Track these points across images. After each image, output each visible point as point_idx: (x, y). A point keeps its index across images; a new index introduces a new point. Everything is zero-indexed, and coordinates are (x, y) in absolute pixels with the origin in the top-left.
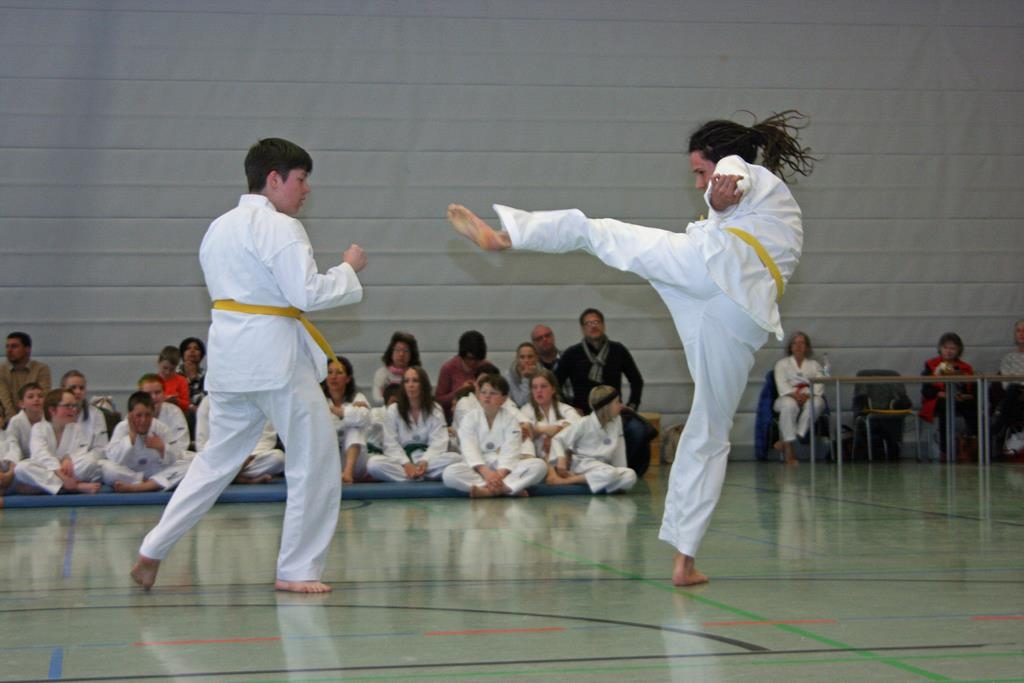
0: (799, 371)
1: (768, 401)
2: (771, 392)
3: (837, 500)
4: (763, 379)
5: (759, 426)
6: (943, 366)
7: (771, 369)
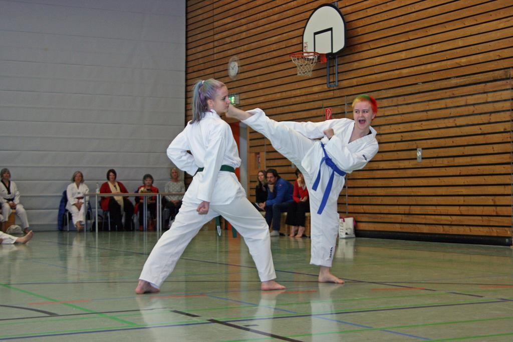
0: (79, 191)
1: (64, 204)
2: (65, 200)
3: (95, 248)
4: (61, 194)
5: (59, 215)
6: (142, 189)
7: (65, 190)
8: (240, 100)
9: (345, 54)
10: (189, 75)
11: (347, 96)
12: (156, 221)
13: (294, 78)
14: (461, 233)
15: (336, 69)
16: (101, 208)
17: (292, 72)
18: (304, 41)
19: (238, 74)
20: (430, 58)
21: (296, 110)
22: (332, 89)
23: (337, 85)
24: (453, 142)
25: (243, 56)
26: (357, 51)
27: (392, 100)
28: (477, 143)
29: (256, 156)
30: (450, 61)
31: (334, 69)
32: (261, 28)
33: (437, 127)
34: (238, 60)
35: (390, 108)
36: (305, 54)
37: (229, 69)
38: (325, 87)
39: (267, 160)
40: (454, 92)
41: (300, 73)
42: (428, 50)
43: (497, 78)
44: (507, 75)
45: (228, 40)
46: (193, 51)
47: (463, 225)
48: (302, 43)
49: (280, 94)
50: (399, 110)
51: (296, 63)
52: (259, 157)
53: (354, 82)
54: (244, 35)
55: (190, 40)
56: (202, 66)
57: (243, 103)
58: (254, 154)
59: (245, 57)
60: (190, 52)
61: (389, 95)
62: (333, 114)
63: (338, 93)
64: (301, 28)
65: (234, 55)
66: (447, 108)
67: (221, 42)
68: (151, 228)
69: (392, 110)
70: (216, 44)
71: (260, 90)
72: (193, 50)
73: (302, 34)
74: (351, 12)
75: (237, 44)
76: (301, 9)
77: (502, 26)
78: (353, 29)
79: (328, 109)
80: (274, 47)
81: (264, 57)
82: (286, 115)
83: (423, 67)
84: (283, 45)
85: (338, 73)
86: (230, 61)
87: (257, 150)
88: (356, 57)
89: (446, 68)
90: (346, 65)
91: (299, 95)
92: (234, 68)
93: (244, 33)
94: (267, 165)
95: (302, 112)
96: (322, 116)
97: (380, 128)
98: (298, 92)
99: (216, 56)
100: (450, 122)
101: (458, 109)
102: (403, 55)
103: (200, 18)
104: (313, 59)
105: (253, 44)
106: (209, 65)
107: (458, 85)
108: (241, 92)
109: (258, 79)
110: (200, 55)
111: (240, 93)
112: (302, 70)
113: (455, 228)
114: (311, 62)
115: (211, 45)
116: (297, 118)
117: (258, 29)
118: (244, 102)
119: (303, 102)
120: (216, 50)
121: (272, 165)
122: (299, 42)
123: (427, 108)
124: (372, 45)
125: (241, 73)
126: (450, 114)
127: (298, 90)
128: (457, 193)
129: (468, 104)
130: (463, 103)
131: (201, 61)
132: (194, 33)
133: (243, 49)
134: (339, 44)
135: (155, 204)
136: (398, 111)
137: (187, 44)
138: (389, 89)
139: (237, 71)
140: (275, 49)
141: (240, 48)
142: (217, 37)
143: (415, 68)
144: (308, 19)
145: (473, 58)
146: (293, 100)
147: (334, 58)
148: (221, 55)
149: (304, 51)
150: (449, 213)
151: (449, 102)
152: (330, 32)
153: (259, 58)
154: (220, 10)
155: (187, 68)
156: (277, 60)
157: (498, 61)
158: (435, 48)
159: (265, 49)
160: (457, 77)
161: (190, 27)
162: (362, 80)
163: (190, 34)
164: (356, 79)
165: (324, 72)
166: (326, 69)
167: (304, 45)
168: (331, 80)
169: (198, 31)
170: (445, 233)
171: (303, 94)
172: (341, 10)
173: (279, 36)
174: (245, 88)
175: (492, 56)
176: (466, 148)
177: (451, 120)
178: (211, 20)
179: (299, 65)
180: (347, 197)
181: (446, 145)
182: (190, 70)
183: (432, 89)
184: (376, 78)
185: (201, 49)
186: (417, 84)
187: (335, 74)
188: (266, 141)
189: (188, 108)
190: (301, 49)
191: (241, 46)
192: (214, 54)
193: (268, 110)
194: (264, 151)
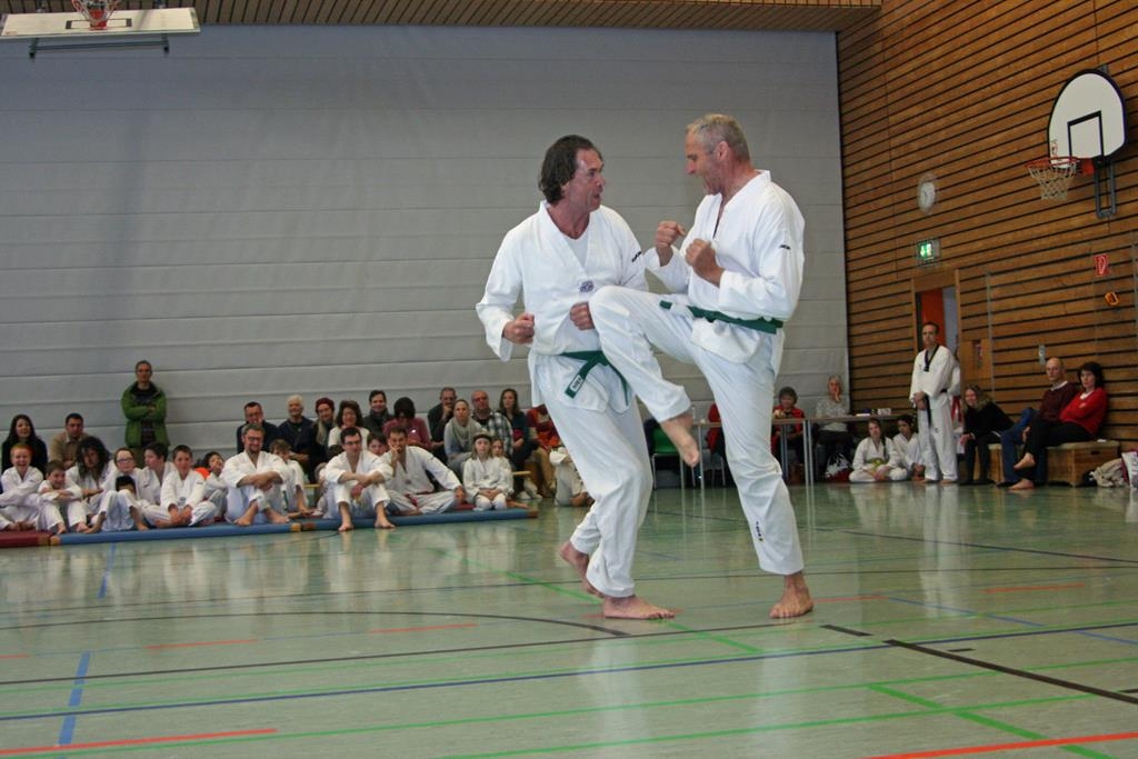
6: (777, 412)
8: (942, 249)
9: (1127, 156)
10: (848, 210)
12: (804, 467)
13: (1035, 206)
15: (1112, 184)
16: (709, 447)
17: (1033, 193)
18: (1051, 139)
19: (935, 203)
21: (1042, 261)
22: (1106, 219)
23: (1114, 211)
25: (942, 171)
29: (974, 347)
31: (1108, 185)
32: (973, 120)
34: (933, 180)
36: (1053, 162)
37: (920, 197)
38: (1094, 218)
39: (994, 352)
41: (1046, 195)
45: (915, 146)
46: (856, 168)
48: (1048, 142)
49: (1012, 234)
51: (1037, 178)
52: (979, 348)
54: (942, 135)
55: (848, 150)
56: (871, 195)
57: (946, 253)
58: (970, 343)
59: (947, 174)
60: (849, 171)
62: (1110, 265)
63: (1116, 227)
64: (1045, 115)
65: (928, 170)
67: (902, 150)
68: (794, 479)
70: (894, 153)
71: (976, 230)
72: (855, 166)
73: (1046, 126)
74: (1133, 81)
75: (932, 151)
76: (1042, 82)
79: (1101, 256)
80: (998, 152)
81: (981, 171)
82: (1023, 272)
84: (1013, 147)
85: (1116, 191)
86: (920, 183)
87: (976, 335)
91: (1045, 234)
92: (927, 193)
93: (943, 132)
95: (1055, 265)
96: (1090, 269)
98: (1044, 229)
99: (895, 176)
103: (865, 110)
104: (1069, 169)
105: (958, 150)
106: (882, 191)
108: (941, 235)
109: (971, 211)
110: (866, 176)
111: (940, 237)
114: (1065, 174)
115: (886, 157)
116: (1046, 275)
117: (968, 122)
118: (948, 253)
119: (1053, 246)
120: (894, 164)
121: (1002, 361)
122: (1042, 141)
125: (940, 202)
127: (1046, 225)
131: (869, 186)
132: (854, 137)
133: (940, 159)
134: (1115, 139)
135: (802, 437)
137: (843, 157)
139: (933, 198)
141: (936, 158)
142: (895, 142)
144: (1057, 99)
146: (1036, 244)
147: (1107, 165)
148: (904, 173)
149: (1052, 156)
152: (1097, 119)
153: (971, 173)
154: (898, 94)
155: (845, 199)
159: (983, 157)
161: (848, 129)
163: (848, 140)
165: (1091, 190)
166: (1092, 186)
167: (1052, 145)
168: (1104, 205)
169: (862, 134)
171: (1054, 232)
172: (1116, 79)
173: (1006, 133)
174: (949, 228)
178: (883, 113)
179: (1044, 180)
182: (851, 202)
187: (1108, 193)
188: (991, 320)
189: (851, 269)
190: (1046, 153)
191: (938, 155)
192: (892, 171)
193: (991, 265)
194: (988, 337)
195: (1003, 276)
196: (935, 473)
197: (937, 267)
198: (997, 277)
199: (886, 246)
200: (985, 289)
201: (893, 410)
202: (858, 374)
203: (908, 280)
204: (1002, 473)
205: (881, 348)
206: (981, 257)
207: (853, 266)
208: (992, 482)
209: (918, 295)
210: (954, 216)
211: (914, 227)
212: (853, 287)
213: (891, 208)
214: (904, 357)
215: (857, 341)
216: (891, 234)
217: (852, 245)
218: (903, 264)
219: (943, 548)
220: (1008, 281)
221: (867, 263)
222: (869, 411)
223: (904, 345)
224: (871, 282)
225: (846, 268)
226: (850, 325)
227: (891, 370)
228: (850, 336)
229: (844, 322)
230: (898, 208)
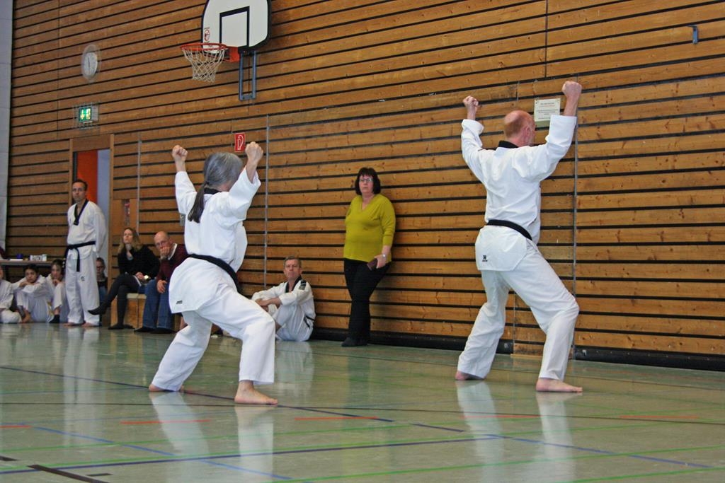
8: (100, 114)
9: (267, 50)
10: (17, 69)
11: (270, 115)
13: (186, 84)
14: (438, 333)
15: (254, 72)
17: (184, 74)
18: (204, 27)
19: (97, 72)
20: (398, 62)
21: (189, 134)
22: (247, 103)
23: (254, 97)
24: (430, 193)
25: (105, 44)
26: (286, 46)
27: (340, 125)
28: (466, 195)
29: (123, 205)
30: (430, 67)
31: (251, 73)
33: (406, 169)
34: (97, 51)
35: (334, 137)
36: (205, 47)
37: (83, 64)
38: (236, 100)
39: (141, 211)
40: (433, 116)
41: (197, 75)
42: (395, 49)
43: (496, 98)
44: (512, 94)
45: (82, 17)
47: (441, 321)
48: (201, 28)
49: (164, 107)
50: (349, 140)
51: (190, 59)
52: (128, 207)
53: (282, 93)
54: (108, 11)
55: (20, 13)
56: (38, 58)
57: (104, 119)
58: (119, 202)
59: (110, 46)
60: (19, 33)
61: (335, 117)
63: (255, 110)
64: (200, 5)
65: (92, 41)
66: (421, 140)
67: (70, 20)
69: (339, 139)
70: (62, 22)
71: (133, 100)
72: (25, 30)
73: (201, 14)
75: (96, 24)
77: (506, 18)
78: (282, 10)
79: (240, 135)
80: (157, 32)
81: (140, 47)
83: (387, 76)
84: (171, 29)
85: (257, 79)
86: (84, 52)
87: (125, 195)
88: (286, 54)
89: (422, 78)
90: (269, 66)
91: (195, 110)
92: (90, 63)
93: (109, 8)
94: (141, 220)
95: (200, 138)
96: (230, 145)
97: (319, 167)
98: (193, 106)
99: (61, 43)
100: (426, 163)
101: (439, 143)
102: (357, 55)
104: (218, 54)
105: (122, 26)
106: (49, 56)
107: (439, 105)
108: (100, 102)
109: (130, 82)
110: (35, 40)
111: (99, 104)
112: (199, 72)
113: (428, 324)
114: (214, 59)
115: (54, 24)
118: (106, 118)
119: (199, 122)
120: (62, 32)
121: (147, 220)
122: (196, 27)
123: (393, 139)
124: (310, 37)
125: (101, 71)
126: (427, 149)
127: (194, 102)
128: (432, 272)
129: (453, 135)
130: (447, 134)
131: (37, 49)
133: (105, 32)
134: (259, 34)
136: (348, 142)
137: (14, 20)
138: (335, 106)
139: (96, 69)
140: (158, 36)
141: (102, 30)
142: (64, 11)
143: (375, 76)
145: (462, 64)
146: (185, 118)
147: (251, 55)
148: (70, 41)
149: (204, 41)
150: (421, 303)
151: (426, 132)
152: (246, 12)
153: (132, 49)
155: (14, 59)
156: (160, 54)
157: (500, 72)
158: (406, 47)
159: (142, 35)
160: (438, 93)
162: (292, 91)
163: (20, 4)
164: (283, 90)
165: (233, 76)
166: (238, 72)
167: (205, 32)
168: (246, 90)
170: (414, 332)
171: (200, 109)
174: (109, 96)
175: (491, 63)
176: (449, 202)
177: (428, 159)
179: (196, 62)
180: (265, 273)
181: (420, 197)
182: (17, 65)
183: (400, 110)
184: (315, 88)
185: (37, 29)
186: (377, 101)
187: (251, 80)
188: (140, 182)
189: (14, 124)
190: (200, 38)
191: (103, 28)
192: (59, 38)
193: (142, 132)
194: (136, 198)
195: (153, 144)
196: (79, 317)
197: (95, 130)
198: (148, 145)
199: (48, 107)
200: (137, 154)
201: (48, 257)
202: (15, 222)
203: (68, 140)
204: (141, 320)
205: (36, 200)
206: (136, 125)
207: (17, 122)
208: (131, 327)
209: (75, 154)
210: (114, 85)
211: (75, 92)
212: (16, 141)
213: (56, 72)
214: (59, 210)
215: (15, 192)
216: (55, 95)
217: (18, 102)
218: (64, 124)
219: (82, 384)
220: (157, 149)
221: (30, 120)
222: (22, 257)
223: (58, 199)
224: (32, 139)
225: (11, 122)
226: (10, 176)
227: (46, 220)
228: (10, 187)
229: (6, 173)
230: (62, 73)
